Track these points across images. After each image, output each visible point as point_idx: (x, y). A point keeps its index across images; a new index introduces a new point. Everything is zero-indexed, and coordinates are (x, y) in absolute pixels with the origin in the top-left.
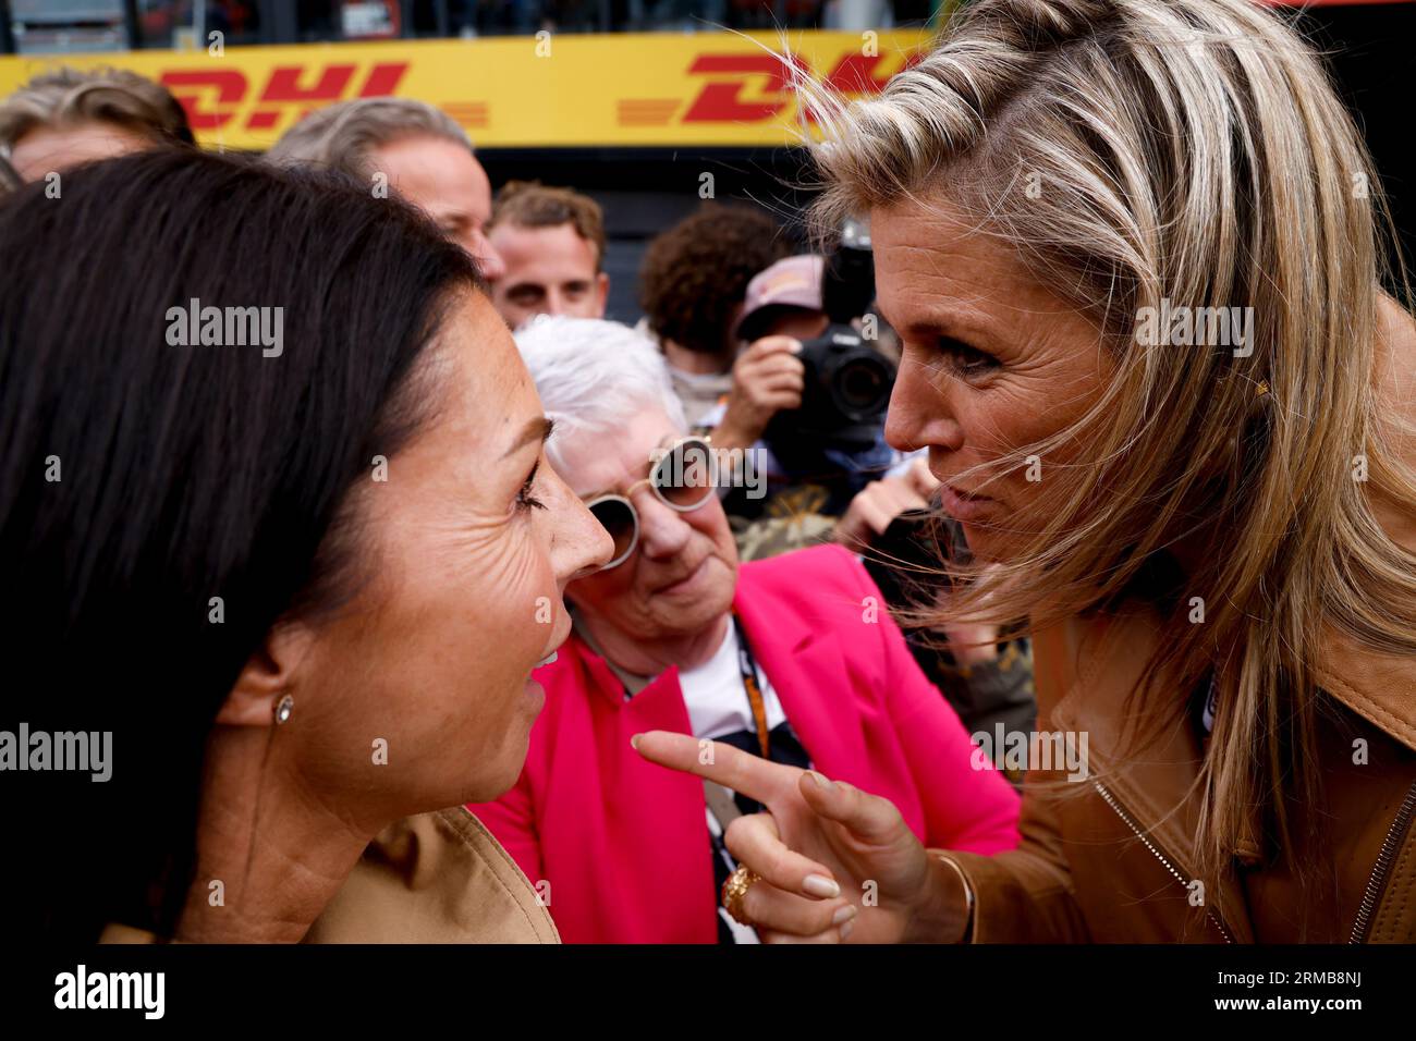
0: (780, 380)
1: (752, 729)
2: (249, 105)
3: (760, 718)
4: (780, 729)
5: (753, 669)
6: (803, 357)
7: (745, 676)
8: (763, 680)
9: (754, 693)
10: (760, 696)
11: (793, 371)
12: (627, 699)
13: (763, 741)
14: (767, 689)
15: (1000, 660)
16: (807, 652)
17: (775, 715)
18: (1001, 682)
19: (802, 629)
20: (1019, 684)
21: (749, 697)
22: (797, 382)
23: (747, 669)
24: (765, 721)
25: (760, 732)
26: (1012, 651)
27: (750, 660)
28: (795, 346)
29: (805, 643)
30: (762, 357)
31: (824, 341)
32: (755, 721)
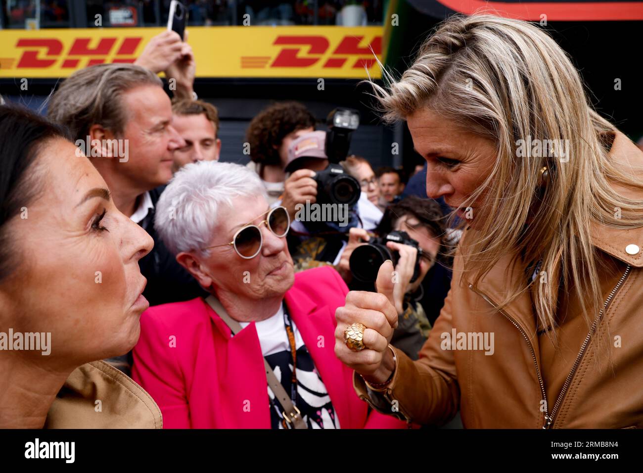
0: (306, 189)
1: (289, 350)
2: (63, 56)
3: (292, 345)
4: (302, 348)
5: (291, 323)
6: (317, 179)
7: (286, 326)
8: (294, 327)
9: (291, 334)
10: (293, 335)
11: (312, 186)
12: (232, 336)
13: (294, 355)
14: (296, 330)
15: (404, 314)
16: (315, 314)
17: (299, 343)
18: (404, 324)
19: (313, 304)
20: (413, 325)
21: (288, 335)
22: (314, 191)
23: (288, 323)
24: (295, 346)
25: (293, 351)
26: (409, 310)
27: (289, 319)
28: (313, 174)
29: (314, 310)
30: (298, 179)
31: (327, 172)
32: (290, 346)
